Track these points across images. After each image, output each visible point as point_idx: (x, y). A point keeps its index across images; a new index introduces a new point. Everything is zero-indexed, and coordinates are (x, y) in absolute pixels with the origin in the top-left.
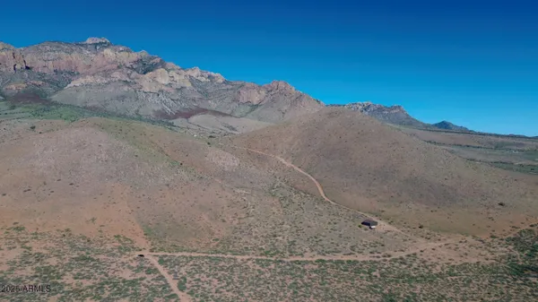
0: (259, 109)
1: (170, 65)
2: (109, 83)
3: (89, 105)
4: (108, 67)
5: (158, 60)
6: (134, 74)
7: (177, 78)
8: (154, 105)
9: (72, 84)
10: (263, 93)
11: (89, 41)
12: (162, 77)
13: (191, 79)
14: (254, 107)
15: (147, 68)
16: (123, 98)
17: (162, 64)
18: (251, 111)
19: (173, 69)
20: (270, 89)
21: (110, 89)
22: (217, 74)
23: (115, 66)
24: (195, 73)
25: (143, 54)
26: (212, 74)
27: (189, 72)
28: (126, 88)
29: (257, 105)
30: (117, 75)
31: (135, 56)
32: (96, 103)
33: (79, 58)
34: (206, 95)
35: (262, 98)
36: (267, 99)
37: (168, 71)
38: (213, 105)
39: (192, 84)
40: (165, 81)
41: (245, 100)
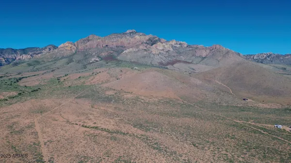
0: (205, 59)
1: (163, 40)
2: (139, 50)
3: (132, 61)
4: (138, 43)
5: (157, 39)
6: (148, 46)
7: (166, 46)
8: (157, 60)
9: (124, 52)
10: (208, 51)
11: (128, 32)
12: (160, 46)
13: (172, 46)
14: (204, 58)
15: (153, 42)
16: (144, 57)
17: (159, 40)
18: (202, 60)
19: (164, 42)
20: (211, 49)
21: (139, 54)
22: (184, 42)
23: (140, 43)
24: (173, 42)
25: (151, 36)
26: (182, 42)
27: (171, 43)
28: (145, 53)
29: (205, 57)
30: (141, 47)
31: (147, 37)
32: (135, 60)
33: (125, 40)
34: (180, 53)
35: (208, 53)
36: (210, 54)
37: (162, 43)
38: (182, 58)
39: (173, 49)
40: (161, 48)
41: (199, 55)
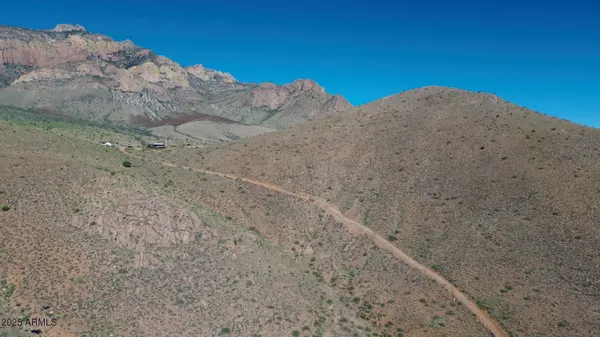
0: (277, 115)
1: (162, 58)
2: (73, 78)
3: (40, 106)
4: (75, 57)
5: (145, 52)
6: (111, 68)
7: (170, 75)
8: (133, 108)
9: (21, 79)
10: (284, 94)
11: (58, 28)
12: (150, 73)
13: (191, 78)
14: (272, 112)
15: (130, 61)
16: (90, 98)
17: (152, 57)
18: (269, 117)
19: (166, 64)
20: (292, 90)
21: (74, 87)
22: (227, 74)
23: (83, 57)
24: (198, 71)
25: (128, 44)
26: (220, 73)
27: (191, 70)
28: (96, 85)
29: (276, 111)
30: (84, 68)
31: (114, 46)
32: (48, 105)
33: (38, 47)
34: (210, 98)
35: (282, 101)
36: (289, 103)
37: (159, 66)
38: (216, 109)
39: (191, 84)
40: (155, 78)
41: (260, 104)
